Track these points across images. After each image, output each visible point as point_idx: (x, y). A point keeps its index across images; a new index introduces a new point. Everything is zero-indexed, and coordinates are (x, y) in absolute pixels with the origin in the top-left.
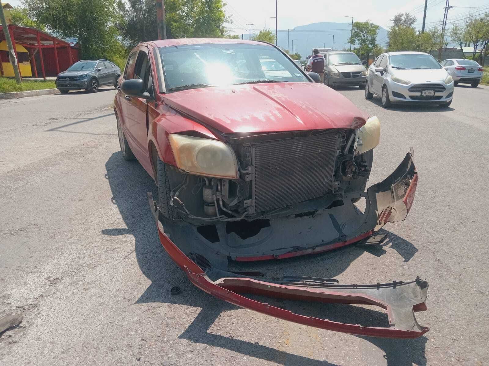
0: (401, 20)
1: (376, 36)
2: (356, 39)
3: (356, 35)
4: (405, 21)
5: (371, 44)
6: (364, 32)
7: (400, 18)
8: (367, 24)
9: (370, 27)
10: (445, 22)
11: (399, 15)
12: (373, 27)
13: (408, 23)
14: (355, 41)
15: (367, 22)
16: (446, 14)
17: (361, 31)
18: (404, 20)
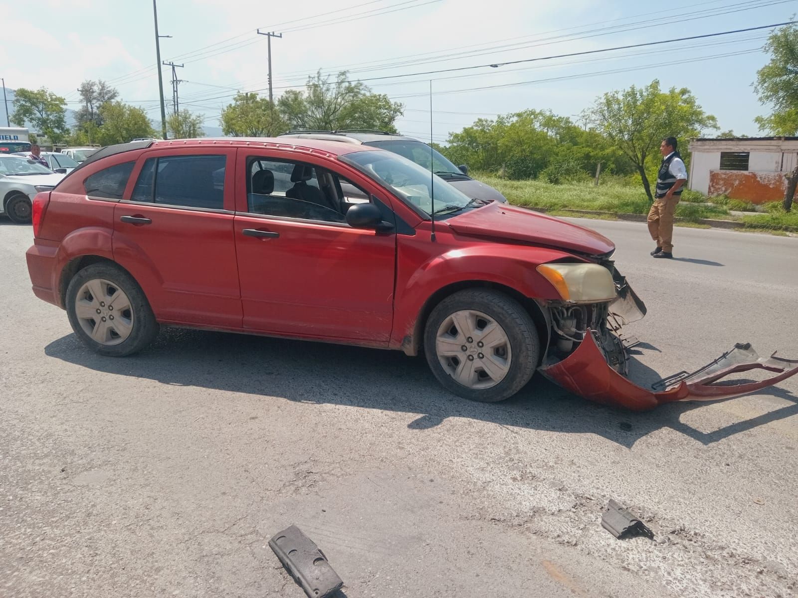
0: (93, 92)
1: (64, 116)
2: (25, 119)
3: (26, 111)
4: (100, 94)
5: (58, 128)
6: (41, 109)
7: (91, 89)
8: (42, 93)
9: (49, 100)
10: (176, 101)
11: (88, 84)
12: (56, 99)
13: (106, 97)
14: (24, 121)
15: (43, 91)
16: (175, 90)
17: (33, 104)
18: (98, 91)
